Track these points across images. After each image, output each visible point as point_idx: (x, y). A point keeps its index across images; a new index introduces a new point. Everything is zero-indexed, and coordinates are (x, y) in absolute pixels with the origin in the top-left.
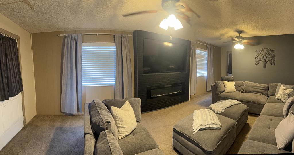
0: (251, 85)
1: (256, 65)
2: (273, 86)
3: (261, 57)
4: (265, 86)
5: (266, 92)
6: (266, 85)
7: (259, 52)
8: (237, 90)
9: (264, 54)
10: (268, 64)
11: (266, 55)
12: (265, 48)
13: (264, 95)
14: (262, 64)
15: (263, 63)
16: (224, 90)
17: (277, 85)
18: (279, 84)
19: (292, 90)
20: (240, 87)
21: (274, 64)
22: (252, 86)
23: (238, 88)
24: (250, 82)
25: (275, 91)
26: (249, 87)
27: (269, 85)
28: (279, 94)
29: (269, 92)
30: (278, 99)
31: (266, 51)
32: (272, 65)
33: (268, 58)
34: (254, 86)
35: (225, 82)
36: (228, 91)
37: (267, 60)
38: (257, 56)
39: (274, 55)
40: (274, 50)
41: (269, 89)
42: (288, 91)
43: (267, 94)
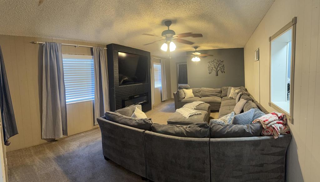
0: (207, 90)
1: (210, 74)
2: (225, 90)
3: (213, 67)
4: (218, 90)
5: (220, 95)
6: (220, 89)
7: (211, 62)
8: (195, 96)
9: (215, 64)
10: (219, 72)
11: (217, 65)
12: (216, 60)
13: (219, 96)
14: (214, 73)
15: (215, 71)
16: (184, 97)
17: (228, 88)
18: (229, 87)
19: (239, 90)
20: (197, 93)
21: (224, 72)
22: (209, 91)
23: (196, 94)
24: (206, 88)
25: (226, 93)
26: (205, 92)
27: (222, 89)
28: (231, 94)
29: (222, 94)
30: (230, 98)
31: (217, 62)
32: (222, 72)
33: (219, 67)
34: (210, 91)
35: (185, 90)
36: (188, 97)
37: (218, 69)
38: (210, 66)
39: (223, 65)
40: (223, 61)
41: (222, 92)
42: (237, 91)
43: (221, 96)
